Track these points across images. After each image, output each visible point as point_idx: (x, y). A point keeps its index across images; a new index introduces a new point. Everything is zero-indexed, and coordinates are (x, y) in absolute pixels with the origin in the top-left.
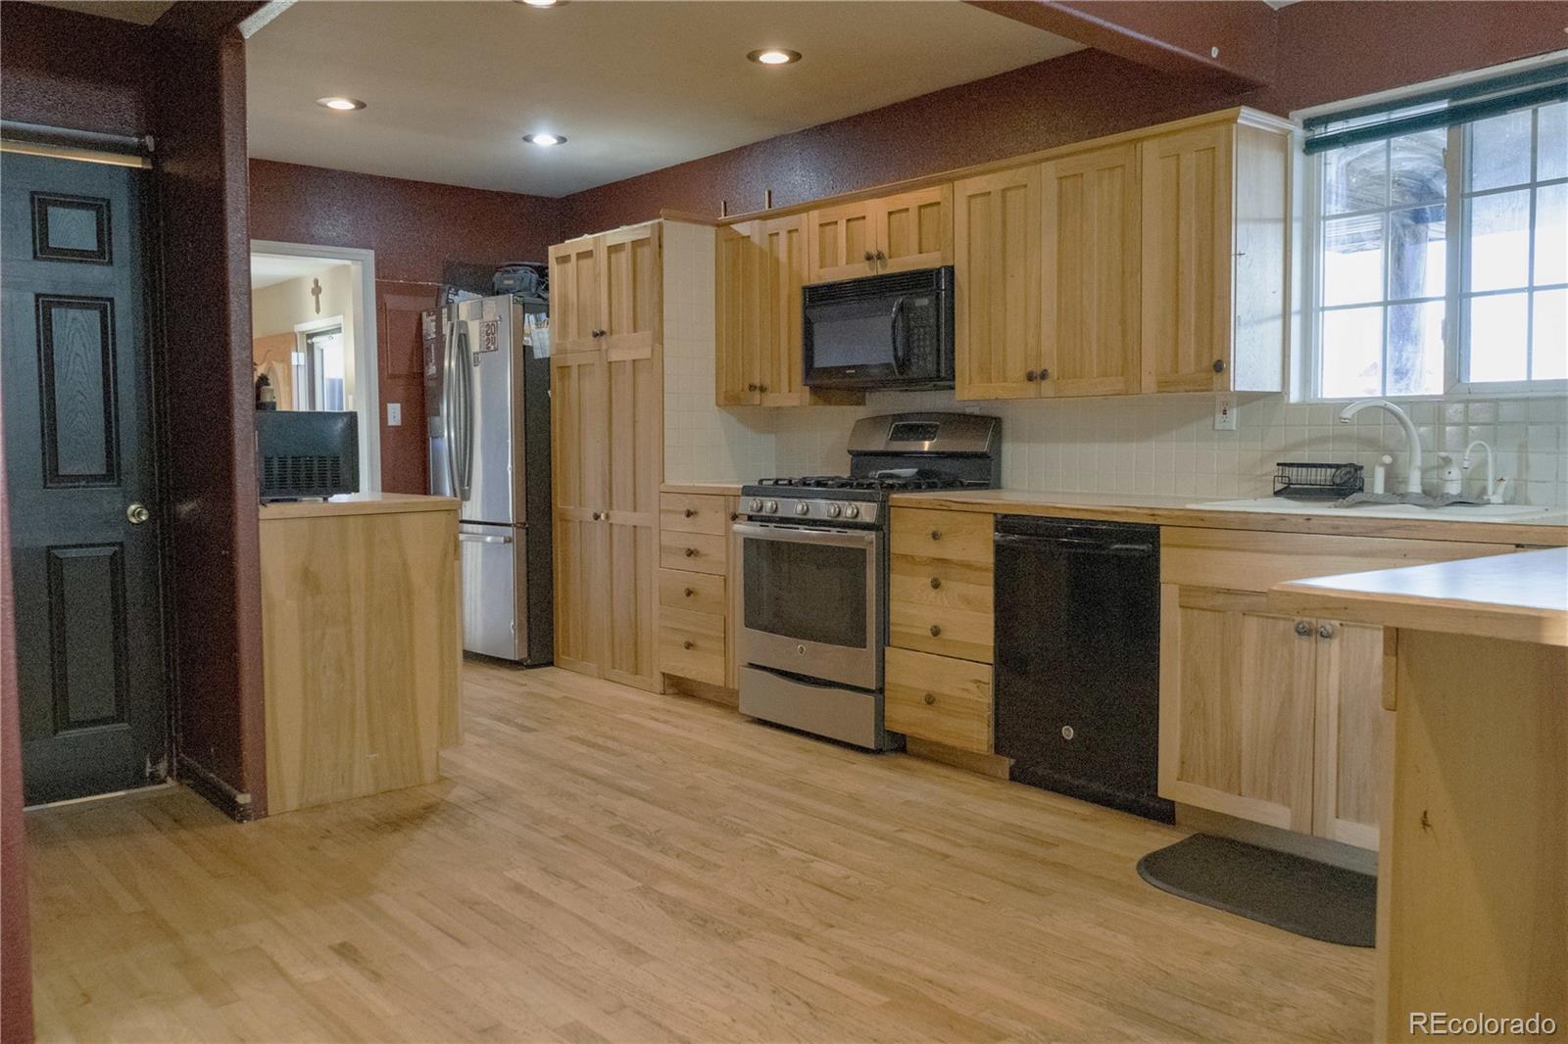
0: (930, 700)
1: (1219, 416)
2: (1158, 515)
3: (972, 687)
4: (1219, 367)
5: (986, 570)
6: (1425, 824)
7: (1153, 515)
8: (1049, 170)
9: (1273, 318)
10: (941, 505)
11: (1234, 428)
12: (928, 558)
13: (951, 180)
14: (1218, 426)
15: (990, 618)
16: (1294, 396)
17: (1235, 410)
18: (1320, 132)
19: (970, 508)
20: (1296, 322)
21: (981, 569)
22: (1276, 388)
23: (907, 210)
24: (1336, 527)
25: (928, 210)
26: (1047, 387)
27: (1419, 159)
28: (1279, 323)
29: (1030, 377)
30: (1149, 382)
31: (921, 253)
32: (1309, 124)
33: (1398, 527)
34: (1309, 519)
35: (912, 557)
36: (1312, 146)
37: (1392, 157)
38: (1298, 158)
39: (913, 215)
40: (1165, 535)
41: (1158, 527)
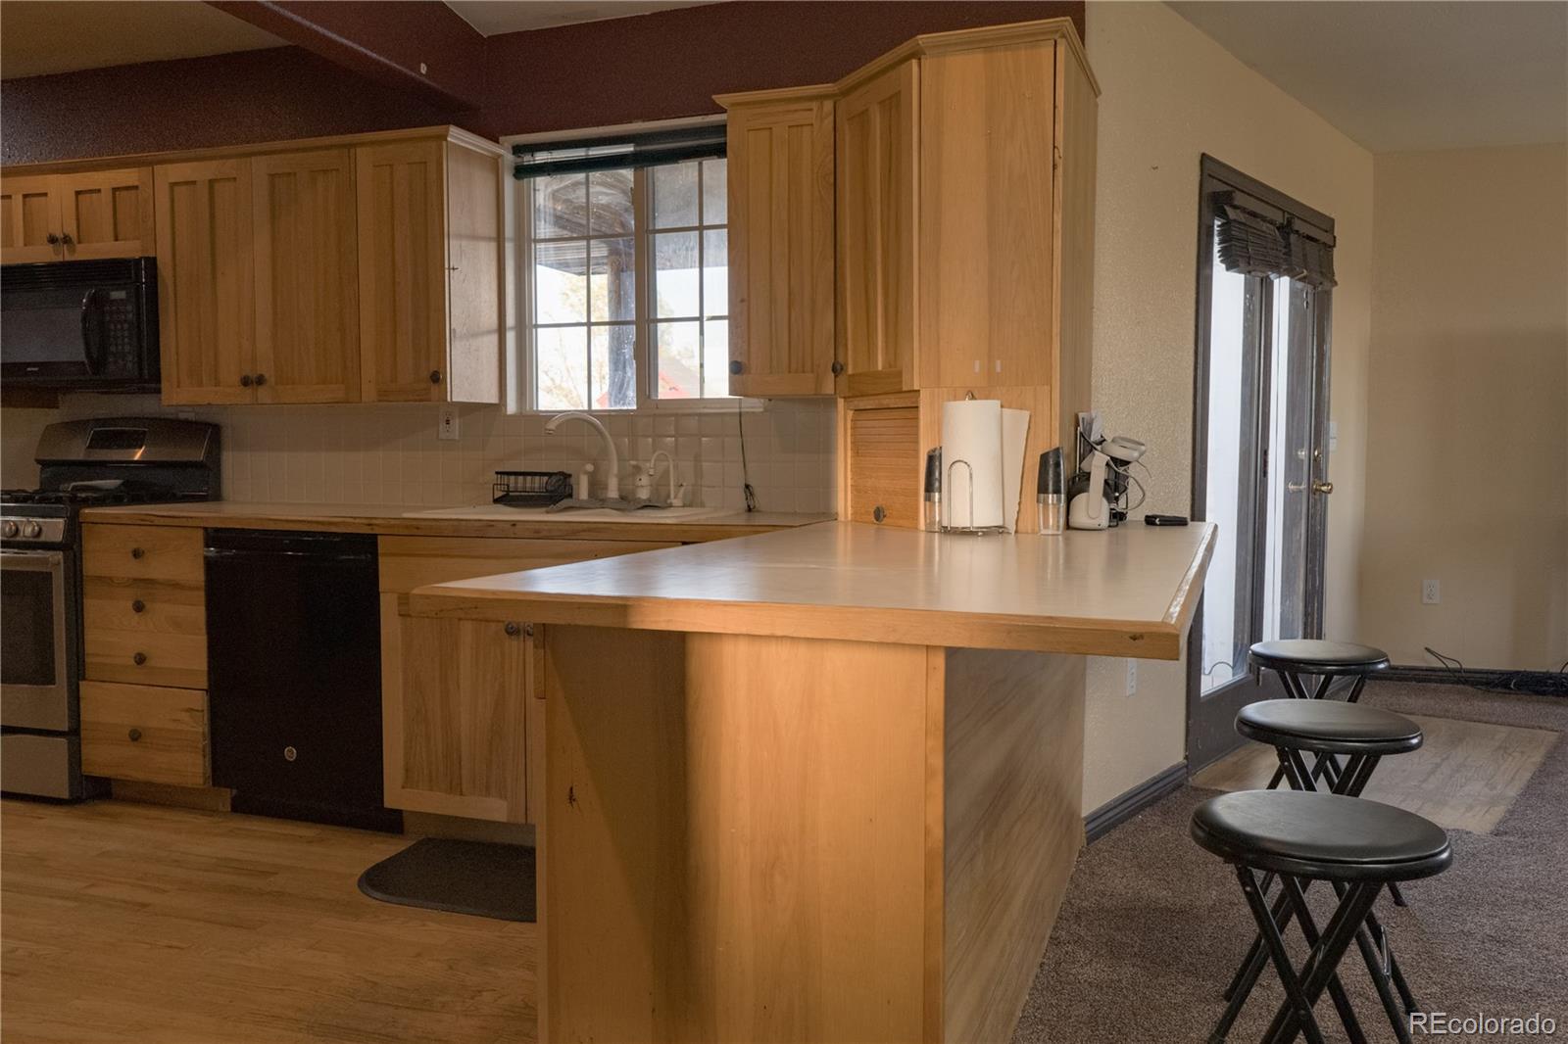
0: (136, 736)
1: (442, 426)
2: (376, 525)
3: (185, 716)
4: (437, 378)
5: (197, 589)
6: (572, 799)
7: (370, 525)
8: (261, 166)
9: (489, 332)
10: (142, 520)
11: (457, 438)
12: (129, 579)
13: (151, 164)
14: (442, 436)
15: (202, 640)
16: (511, 407)
17: (457, 421)
18: (527, 159)
19: (176, 522)
20: (511, 338)
21: (191, 588)
22: (494, 400)
23: (99, 191)
24: (537, 532)
25: (124, 193)
26: (263, 394)
27: (612, 194)
28: (494, 338)
29: (246, 382)
30: (369, 392)
31: (116, 239)
32: (518, 150)
33: (589, 530)
34: (514, 525)
35: (110, 578)
36: (522, 172)
37: (591, 190)
38: (509, 182)
39: (106, 197)
40: (383, 544)
41: (375, 536)
